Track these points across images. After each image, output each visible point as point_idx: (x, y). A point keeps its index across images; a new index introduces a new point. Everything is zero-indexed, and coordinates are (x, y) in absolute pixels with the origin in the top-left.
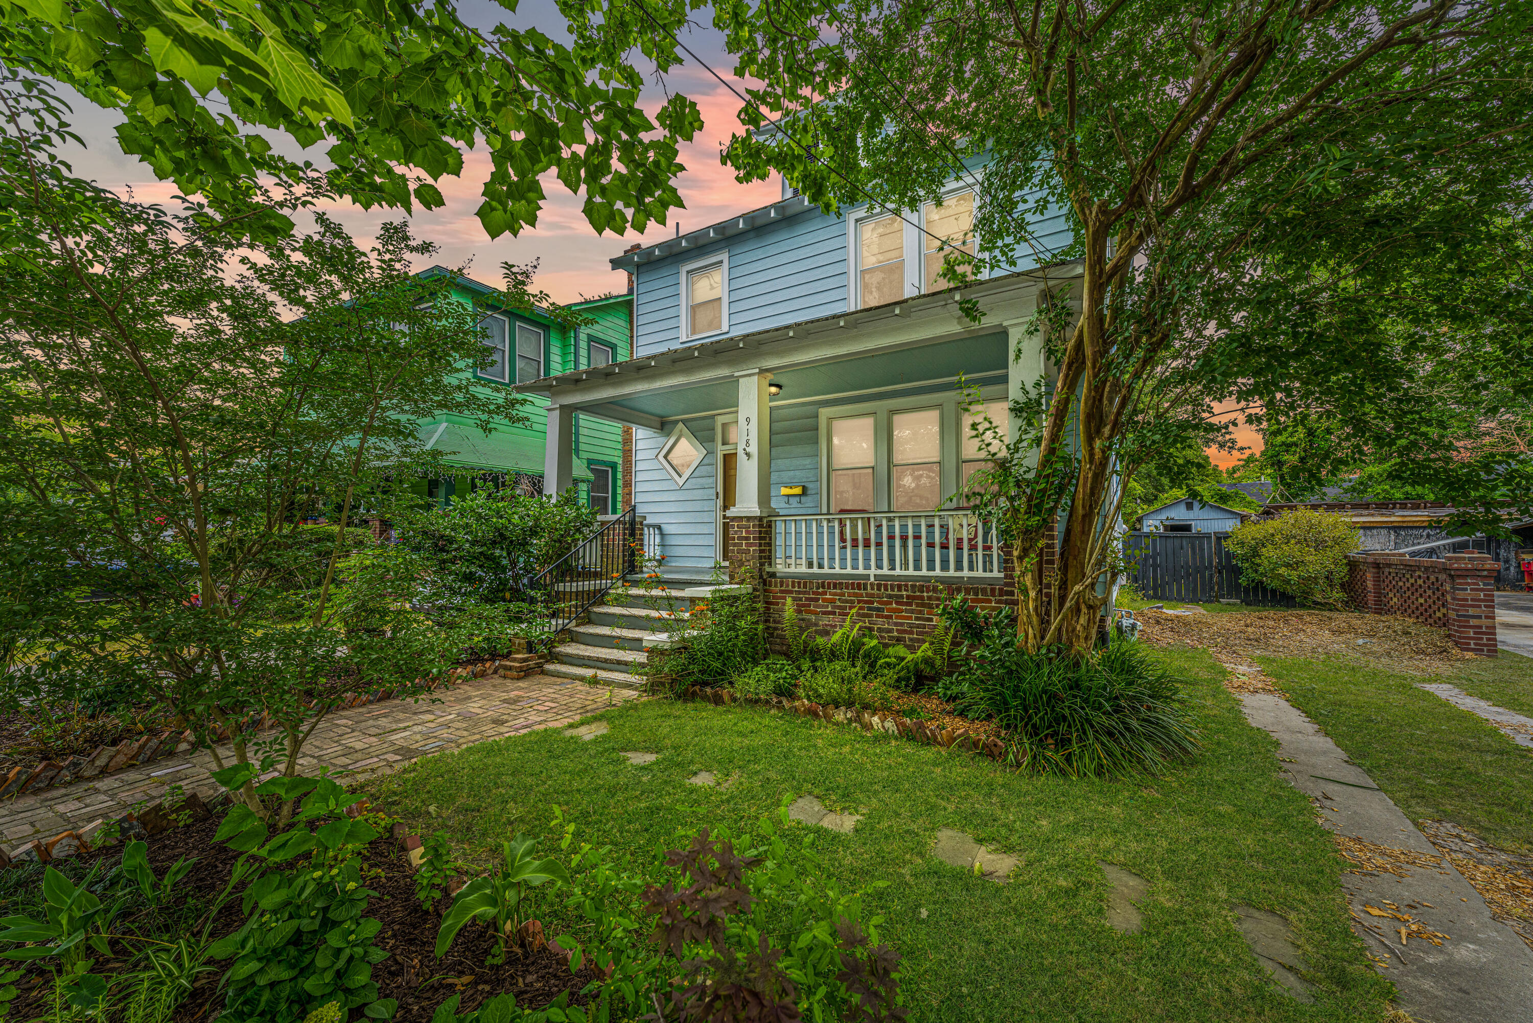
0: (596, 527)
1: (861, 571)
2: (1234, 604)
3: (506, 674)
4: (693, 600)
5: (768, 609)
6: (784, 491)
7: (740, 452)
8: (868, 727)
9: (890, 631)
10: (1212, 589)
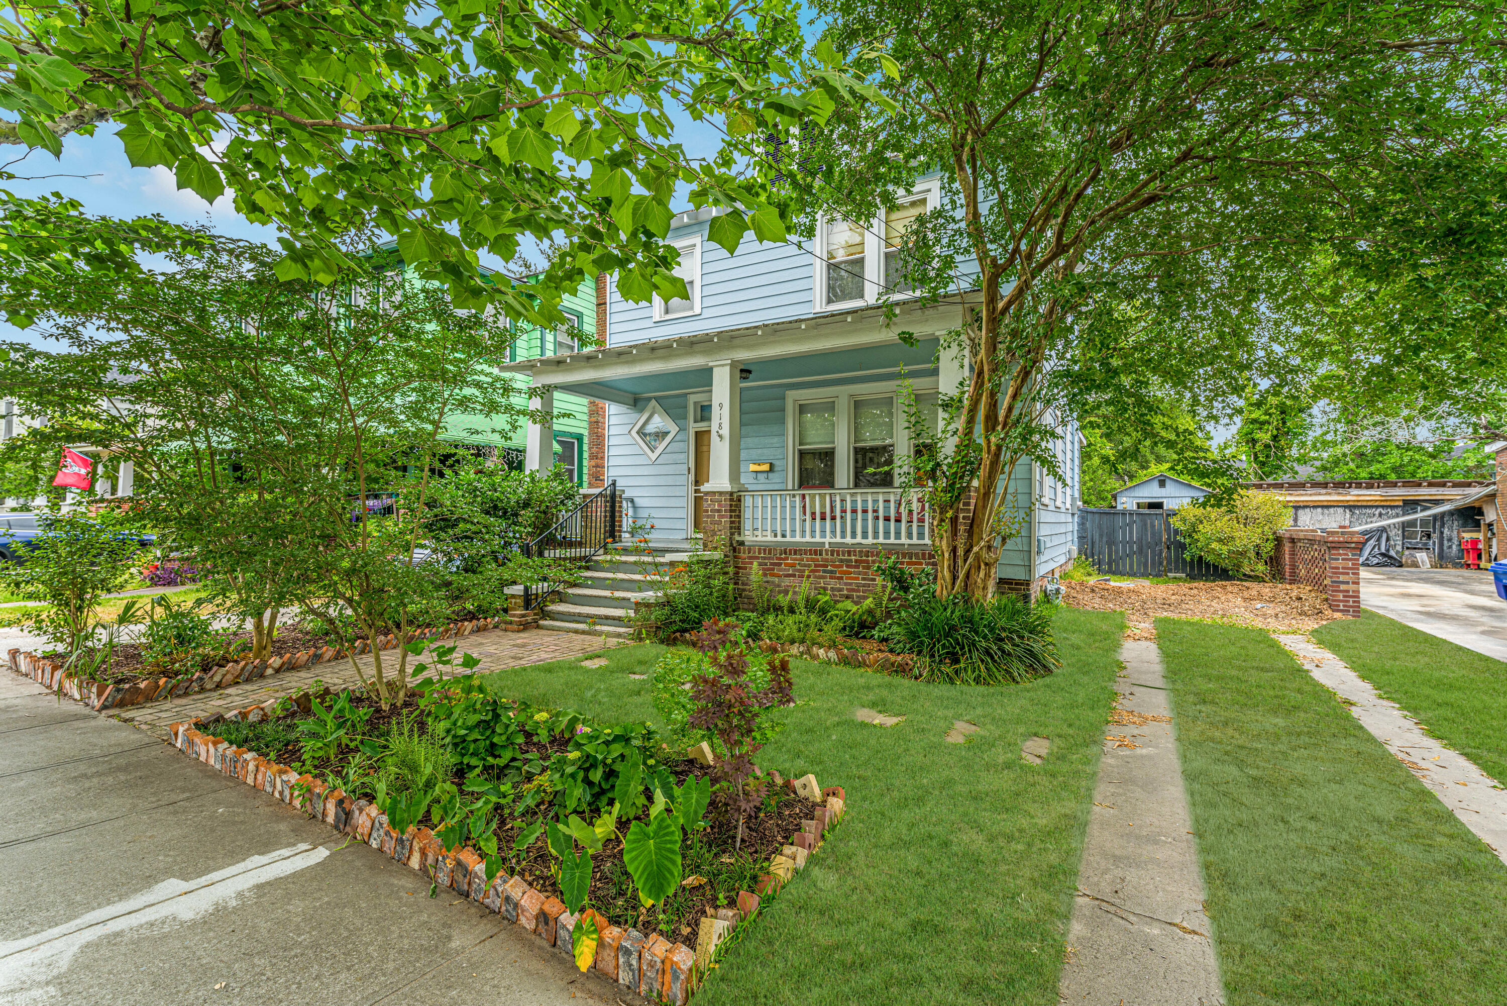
0: (578, 499)
1: (818, 539)
2: (1180, 579)
3: (505, 627)
4: (672, 564)
5: (737, 573)
6: (753, 467)
7: (714, 435)
8: (815, 657)
9: (841, 590)
10: (1161, 563)
